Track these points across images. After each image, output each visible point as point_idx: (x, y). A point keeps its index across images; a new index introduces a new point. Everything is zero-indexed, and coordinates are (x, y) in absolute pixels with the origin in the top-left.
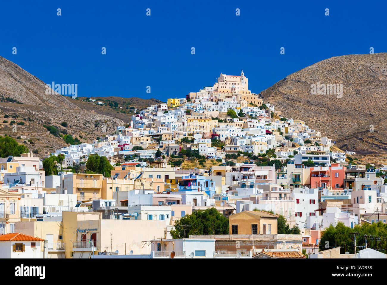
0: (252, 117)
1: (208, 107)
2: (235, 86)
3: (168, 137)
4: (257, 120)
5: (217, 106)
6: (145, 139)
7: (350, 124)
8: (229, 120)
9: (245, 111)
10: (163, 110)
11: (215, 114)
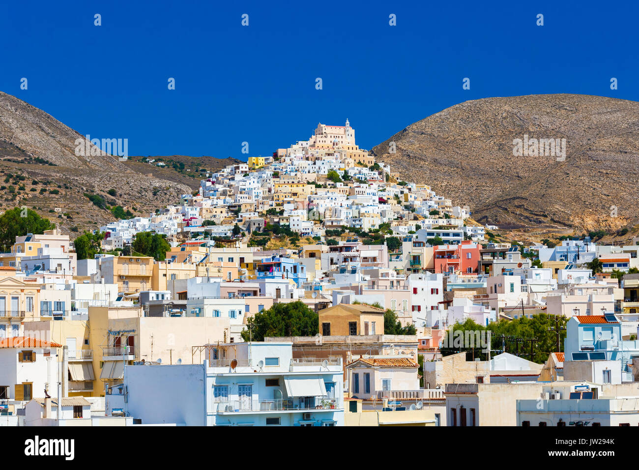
0: (360, 181)
1: (302, 168)
2: (337, 140)
3: (248, 207)
4: (367, 185)
5: (314, 166)
6: (219, 210)
7: (490, 189)
8: (329, 185)
9: (351, 173)
10: (242, 172)
11: (312, 178)
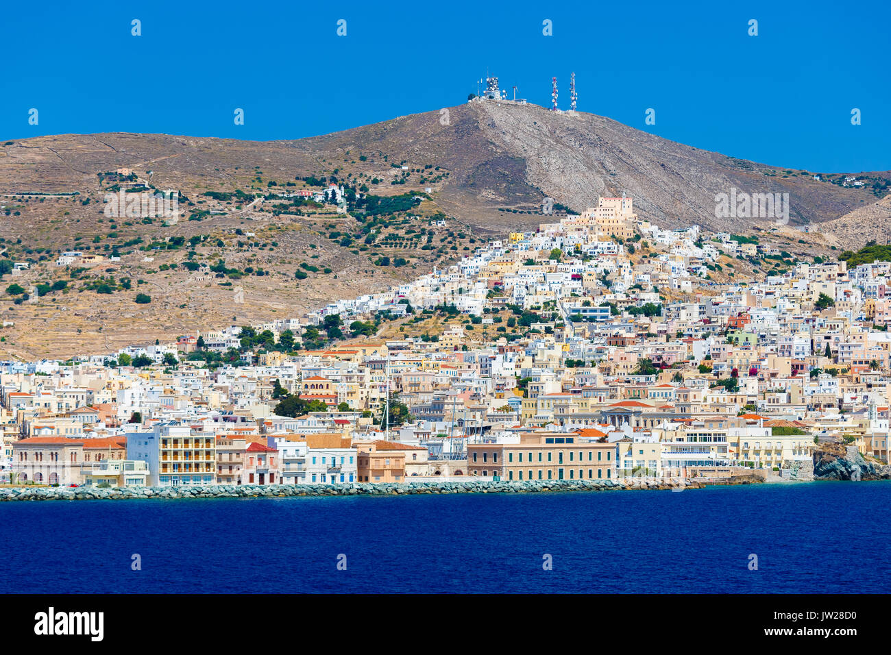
1: (538, 244)
8: (545, 262)
11: (533, 255)
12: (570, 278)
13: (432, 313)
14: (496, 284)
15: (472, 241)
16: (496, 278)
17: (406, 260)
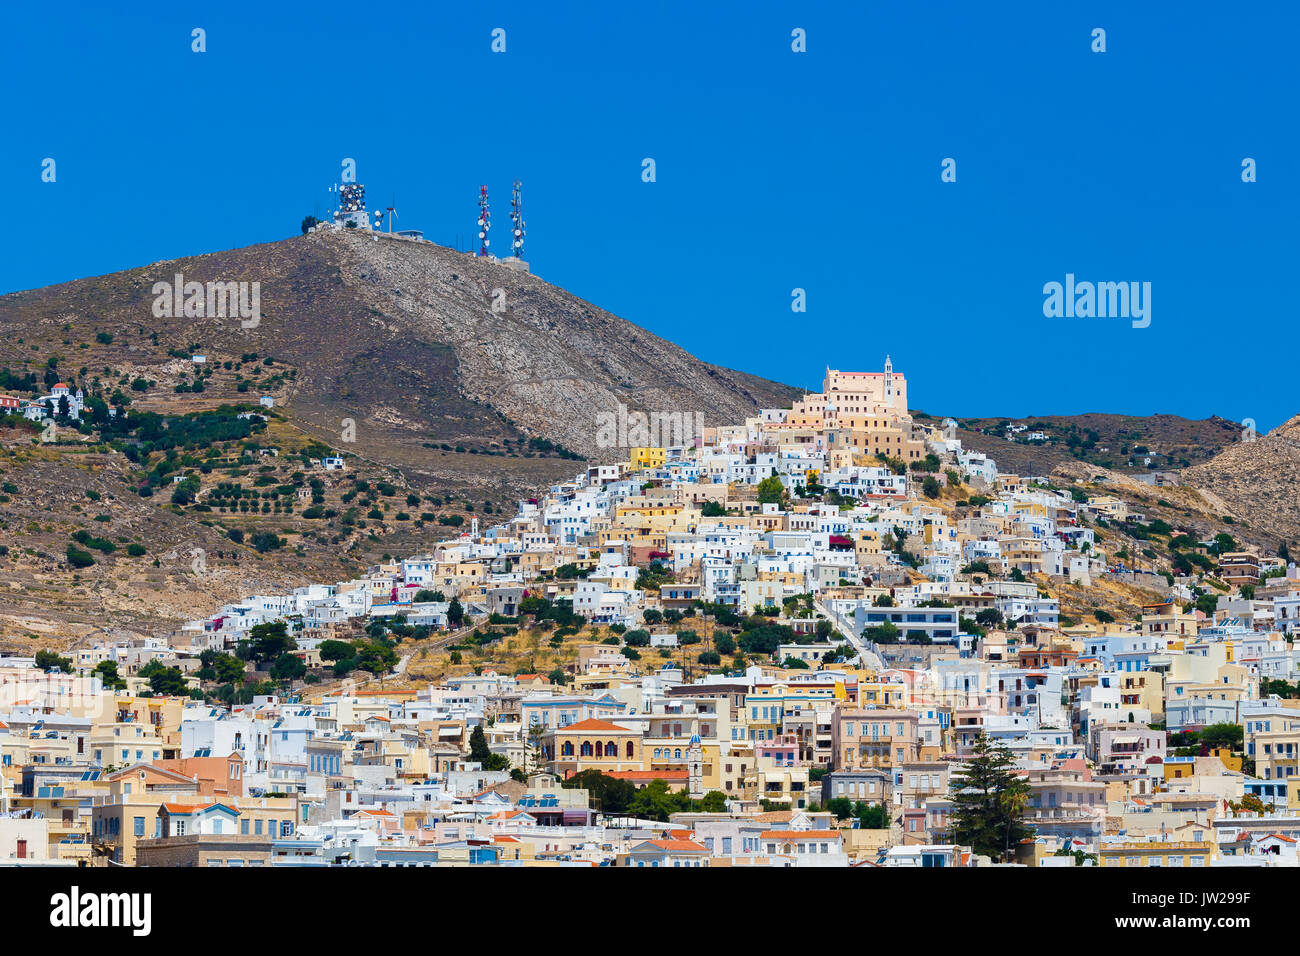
1: (714, 471)
5: (740, 467)
6: (468, 569)
8: (748, 508)
9: (829, 480)
11: (717, 493)
12: (826, 544)
13: (515, 621)
14: (653, 555)
15: (413, 501)
16: (646, 543)
17: (281, 537)
